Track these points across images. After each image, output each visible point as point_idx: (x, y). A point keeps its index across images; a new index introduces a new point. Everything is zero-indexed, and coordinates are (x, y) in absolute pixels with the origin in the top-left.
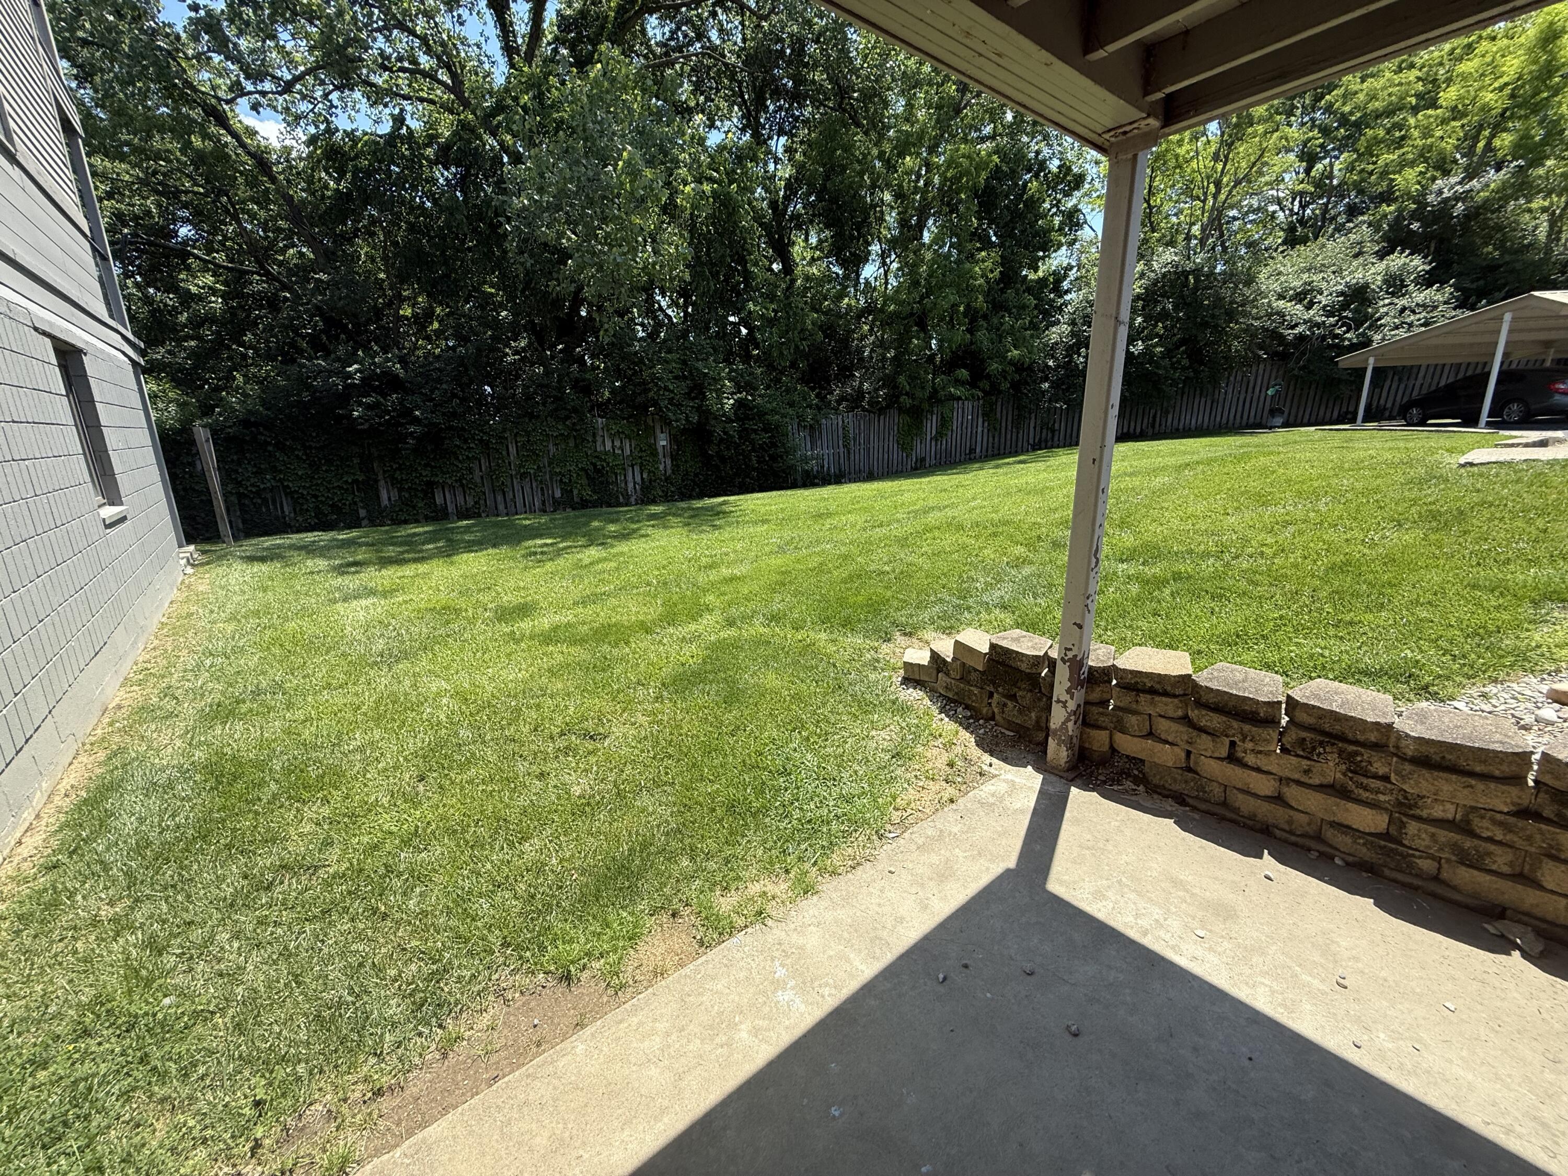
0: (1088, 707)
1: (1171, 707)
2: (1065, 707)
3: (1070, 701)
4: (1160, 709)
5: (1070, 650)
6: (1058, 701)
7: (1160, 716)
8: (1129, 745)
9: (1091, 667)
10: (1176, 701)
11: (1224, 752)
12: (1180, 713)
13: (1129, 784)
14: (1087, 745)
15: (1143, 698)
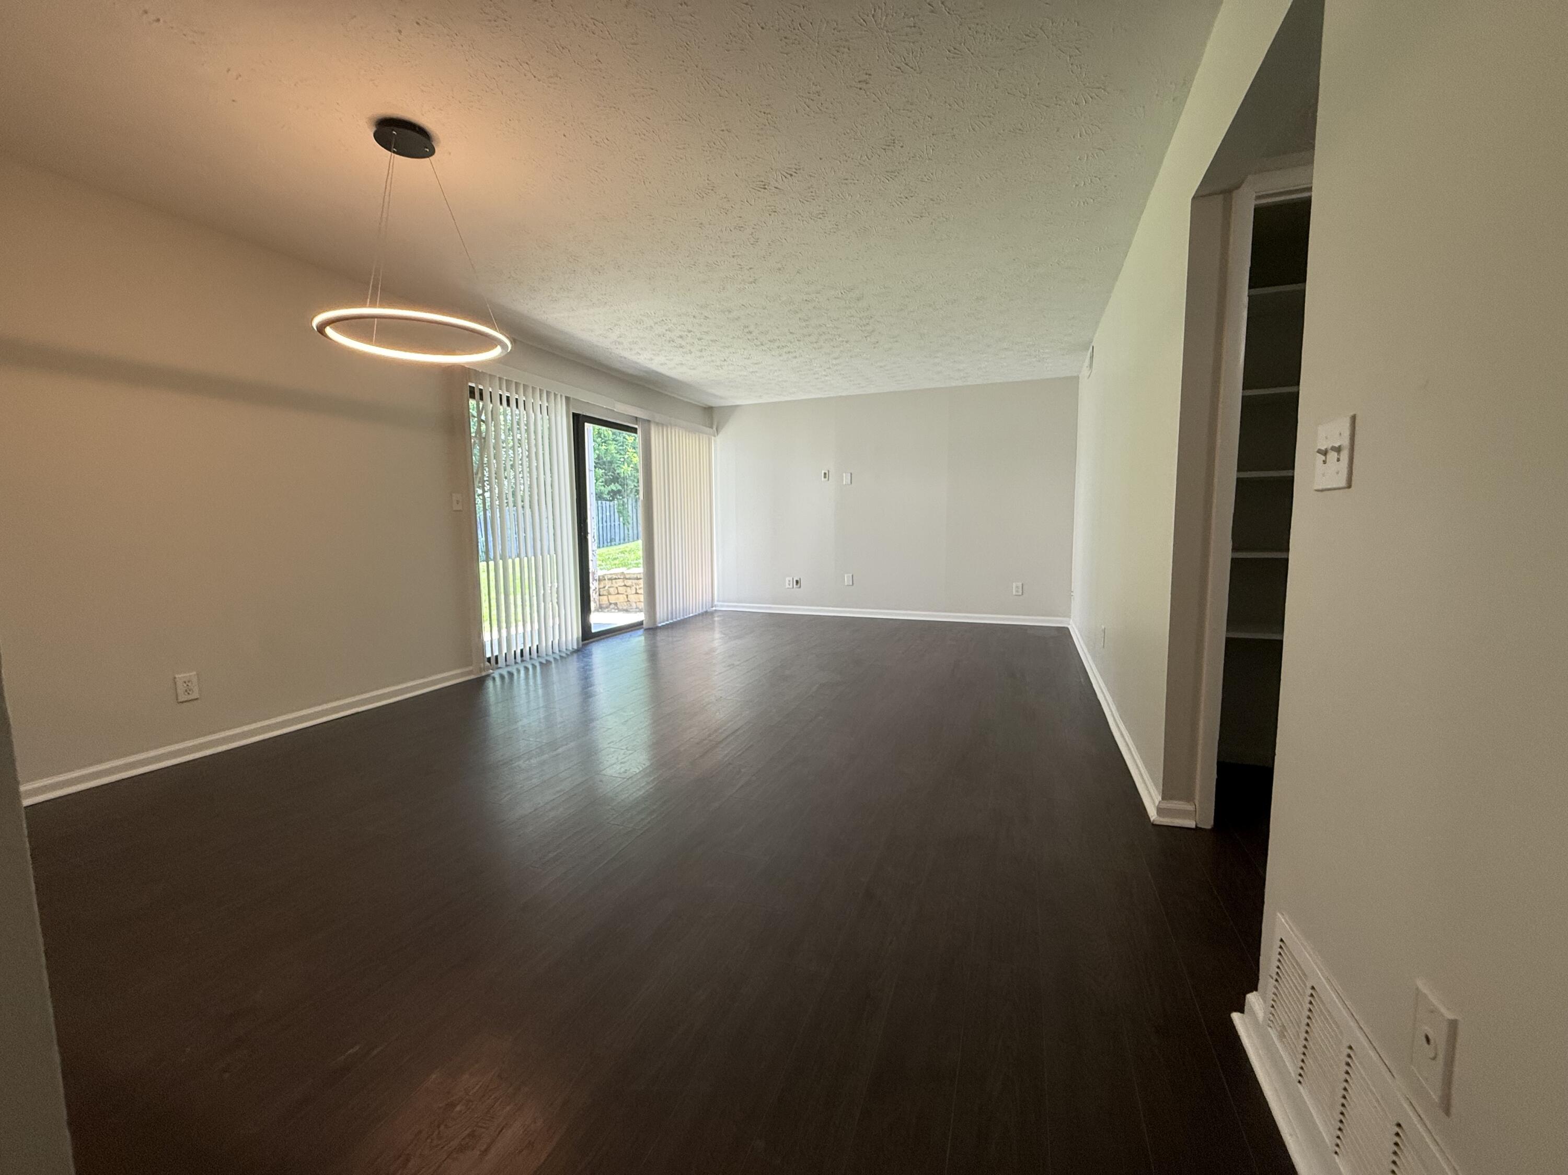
4: (618, 584)
7: (619, 586)
8: (613, 599)
10: (621, 580)
11: (634, 592)
12: (623, 584)
13: (613, 610)
14: (601, 603)
15: (614, 581)
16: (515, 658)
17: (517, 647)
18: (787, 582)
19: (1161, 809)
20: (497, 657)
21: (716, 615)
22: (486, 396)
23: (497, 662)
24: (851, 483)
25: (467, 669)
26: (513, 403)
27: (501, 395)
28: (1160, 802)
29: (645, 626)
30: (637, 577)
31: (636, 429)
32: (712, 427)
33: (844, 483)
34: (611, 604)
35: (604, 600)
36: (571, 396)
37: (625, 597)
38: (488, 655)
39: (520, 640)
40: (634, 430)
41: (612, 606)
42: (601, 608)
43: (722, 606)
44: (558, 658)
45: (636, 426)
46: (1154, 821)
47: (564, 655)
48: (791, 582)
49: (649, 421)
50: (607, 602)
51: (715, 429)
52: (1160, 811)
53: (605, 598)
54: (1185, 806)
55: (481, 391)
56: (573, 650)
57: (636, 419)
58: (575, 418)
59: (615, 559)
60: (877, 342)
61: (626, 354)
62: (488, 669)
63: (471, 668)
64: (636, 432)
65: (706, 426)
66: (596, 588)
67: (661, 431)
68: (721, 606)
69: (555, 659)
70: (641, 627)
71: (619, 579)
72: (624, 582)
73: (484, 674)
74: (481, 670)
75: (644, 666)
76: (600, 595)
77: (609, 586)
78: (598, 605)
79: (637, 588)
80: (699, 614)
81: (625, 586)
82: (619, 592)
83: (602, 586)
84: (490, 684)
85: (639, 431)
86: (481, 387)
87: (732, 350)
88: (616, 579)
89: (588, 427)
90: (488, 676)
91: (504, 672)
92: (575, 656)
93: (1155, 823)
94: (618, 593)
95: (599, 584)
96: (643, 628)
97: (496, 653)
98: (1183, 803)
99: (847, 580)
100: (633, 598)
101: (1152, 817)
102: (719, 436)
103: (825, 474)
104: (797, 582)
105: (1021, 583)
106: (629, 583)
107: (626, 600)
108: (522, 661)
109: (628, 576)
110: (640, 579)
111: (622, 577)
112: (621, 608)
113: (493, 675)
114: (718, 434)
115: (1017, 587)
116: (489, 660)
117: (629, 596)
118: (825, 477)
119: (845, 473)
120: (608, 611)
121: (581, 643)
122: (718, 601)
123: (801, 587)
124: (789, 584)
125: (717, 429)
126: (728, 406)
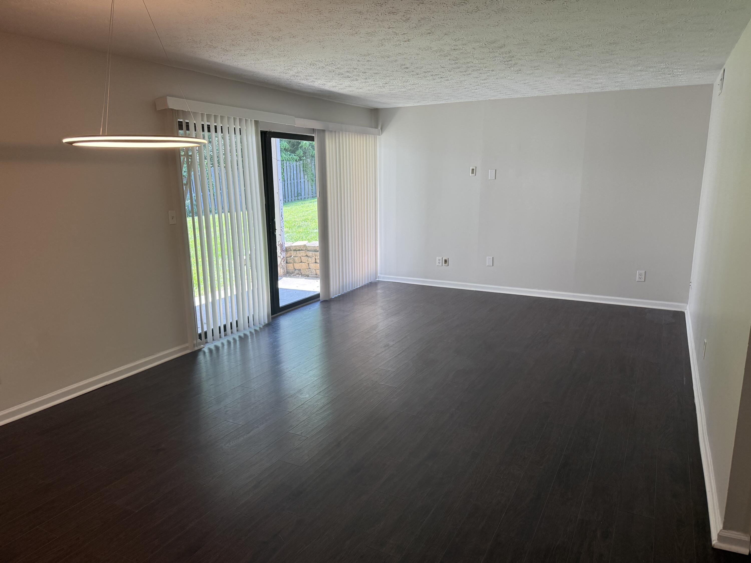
0: (287, 258)
1: (303, 253)
2: (280, 258)
3: (281, 256)
4: (302, 254)
5: (279, 242)
6: (279, 257)
7: (302, 256)
8: (297, 266)
9: (286, 247)
10: (304, 251)
11: (314, 261)
12: (305, 255)
13: (298, 275)
14: (288, 269)
15: (298, 252)
16: (220, 332)
17: (221, 323)
18: (437, 261)
19: (720, 536)
20: (206, 333)
21: (379, 286)
22: (192, 127)
23: (206, 337)
24: (495, 179)
25: (183, 346)
26: (213, 129)
27: (203, 125)
28: (720, 531)
29: (321, 298)
30: (316, 249)
31: (313, 137)
32: (376, 128)
33: (489, 179)
34: (295, 270)
35: (290, 267)
36: (260, 120)
37: (307, 265)
38: (200, 331)
39: (223, 316)
40: (311, 139)
41: (297, 272)
42: (288, 274)
43: (384, 278)
44: (253, 331)
45: (313, 135)
46: (714, 545)
47: (258, 329)
48: (441, 262)
49: (324, 131)
50: (293, 268)
51: (380, 128)
52: (720, 538)
53: (291, 265)
54: (742, 537)
55: (187, 123)
56: (265, 324)
57: (313, 130)
58: (263, 135)
59: (299, 227)
60: (520, 70)
61: (303, 82)
62: (200, 344)
63: (187, 345)
64: (313, 140)
65: (372, 127)
66: (284, 257)
67: (333, 136)
68: (382, 277)
69: (251, 332)
70: (318, 299)
71: (302, 250)
72: (306, 253)
73: (196, 348)
74: (194, 346)
75: (319, 344)
76: (287, 263)
77: (294, 256)
78: (286, 271)
79: (317, 259)
80: (365, 285)
81: (307, 256)
82: (303, 261)
83: (288, 255)
84: (201, 357)
85: (316, 139)
86: (187, 121)
87: (392, 78)
88: (299, 250)
89: (275, 142)
90: (200, 350)
91: (212, 347)
92: (267, 329)
93: (715, 547)
94: (301, 262)
95: (286, 254)
96: (319, 300)
97: (205, 329)
98: (740, 534)
99: (488, 262)
100: (312, 266)
101: (714, 541)
102: (382, 135)
103: (473, 170)
104: (446, 261)
105: (644, 271)
106: (310, 254)
107: (308, 268)
108: (225, 335)
109: (309, 249)
110: (318, 251)
111: (304, 249)
112: (303, 273)
113: (203, 349)
114: (381, 134)
115: (640, 274)
116: (200, 335)
117: (310, 264)
118: (473, 173)
119: (490, 170)
120: (293, 276)
121: (270, 317)
122: (381, 274)
123: (448, 265)
124: (439, 263)
125: (381, 129)
126: (391, 108)
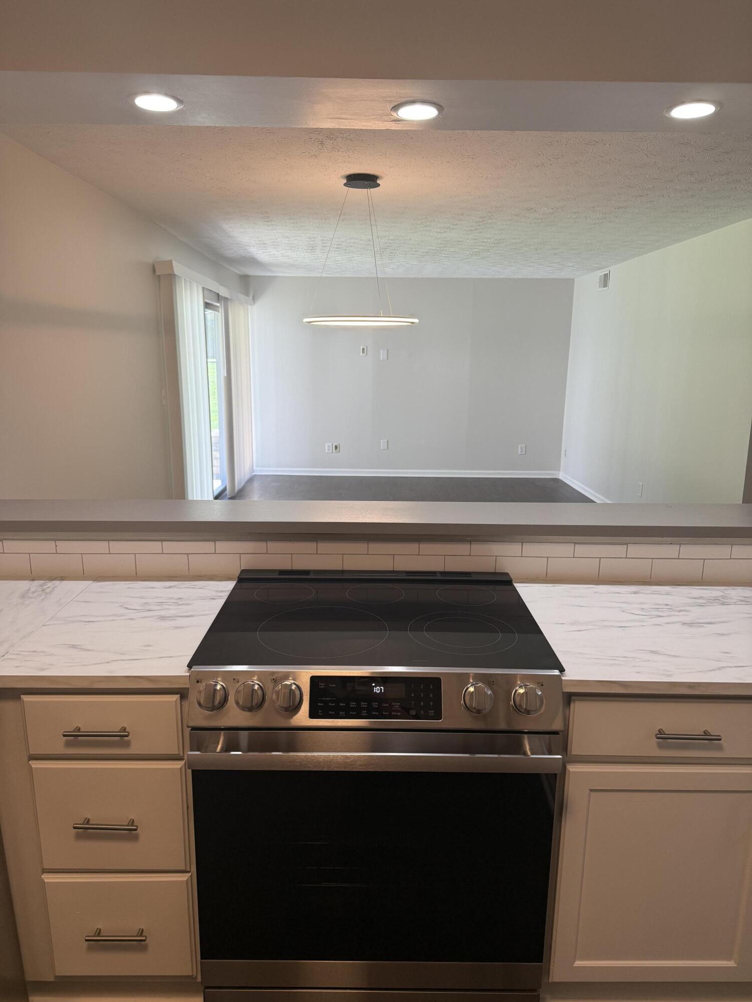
18: (327, 449)
21: (255, 480)
24: (388, 359)
31: (219, 307)
32: (248, 296)
33: (381, 359)
43: (261, 471)
48: (331, 448)
51: (251, 298)
68: (259, 471)
80: (248, 480)
85: (221, 309)
99: (383, 445)
102: (255, 305)
103: (363, 349)
104: (336, 447)
105: (524, 444)
114: (254, 303)
115: (521, 448)
118: (363, 352)
119: (382, 350)
122: (257, 466)
123: (339, 452)
124: (329, 450)
125: (253, 298)
126: (260, 276)
